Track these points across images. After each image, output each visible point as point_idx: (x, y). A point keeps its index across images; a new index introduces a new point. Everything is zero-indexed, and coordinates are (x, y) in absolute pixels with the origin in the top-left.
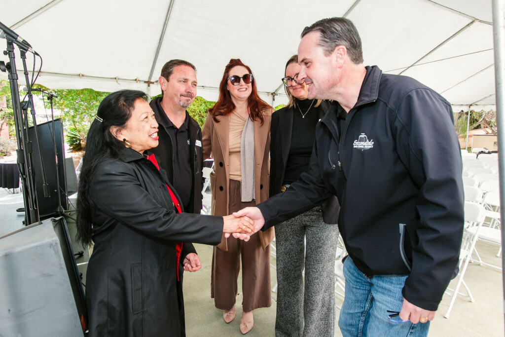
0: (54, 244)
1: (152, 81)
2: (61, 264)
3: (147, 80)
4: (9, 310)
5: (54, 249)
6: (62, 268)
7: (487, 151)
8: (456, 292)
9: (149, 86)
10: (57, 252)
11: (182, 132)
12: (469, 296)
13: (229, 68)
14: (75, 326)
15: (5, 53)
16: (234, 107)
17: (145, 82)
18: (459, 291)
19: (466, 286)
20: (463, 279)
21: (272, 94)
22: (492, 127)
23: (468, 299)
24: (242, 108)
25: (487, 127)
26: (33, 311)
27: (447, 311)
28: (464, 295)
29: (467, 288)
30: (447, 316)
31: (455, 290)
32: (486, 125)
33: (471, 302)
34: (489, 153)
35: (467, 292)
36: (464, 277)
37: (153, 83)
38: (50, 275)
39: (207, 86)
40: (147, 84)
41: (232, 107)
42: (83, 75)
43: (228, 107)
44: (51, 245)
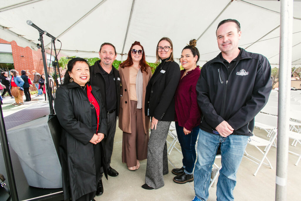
0: (46, 126)
1: (123, 53)
2: (49, 136)
3: (121, 53)
4: (29, 154)
5: (46, 128)
6: (50, 137)
7: (295, 89)
8: (262, 162)
9: (122, 56)
10: (47, 130)
11: (111, 75)
12: (270, 166)
13: (133, 45)
14: (57, 163)
15: (39, 40)
16: (133, 63)
17: (121, 54)
18: (263, 162)
19: (268, 160)
20: (266, 156)
21: (179, 59)
22: (300, 76)
23: (270, 167)
24: (136, 65)
25: (297, 76)
26: (39, 155)
27: (255, 172)
28: (267, 164)
29: (269, 161)
30: (255, 175)
31: (261, 161)
32: (296, 75)
33: (271, 168)
34: (296, 90)
35: (269, 163)
36: (267, 155)
37: (124, 55)
38: (45, 140)
39: (148, 55)
40: (121, 55)
41: (132, 63)
42: (94, 52)
43: (129, 64)
44: (45, 127)
